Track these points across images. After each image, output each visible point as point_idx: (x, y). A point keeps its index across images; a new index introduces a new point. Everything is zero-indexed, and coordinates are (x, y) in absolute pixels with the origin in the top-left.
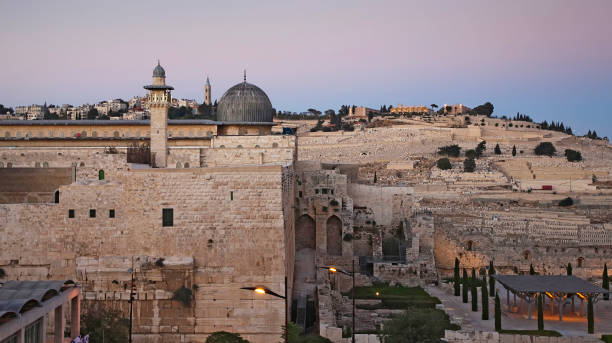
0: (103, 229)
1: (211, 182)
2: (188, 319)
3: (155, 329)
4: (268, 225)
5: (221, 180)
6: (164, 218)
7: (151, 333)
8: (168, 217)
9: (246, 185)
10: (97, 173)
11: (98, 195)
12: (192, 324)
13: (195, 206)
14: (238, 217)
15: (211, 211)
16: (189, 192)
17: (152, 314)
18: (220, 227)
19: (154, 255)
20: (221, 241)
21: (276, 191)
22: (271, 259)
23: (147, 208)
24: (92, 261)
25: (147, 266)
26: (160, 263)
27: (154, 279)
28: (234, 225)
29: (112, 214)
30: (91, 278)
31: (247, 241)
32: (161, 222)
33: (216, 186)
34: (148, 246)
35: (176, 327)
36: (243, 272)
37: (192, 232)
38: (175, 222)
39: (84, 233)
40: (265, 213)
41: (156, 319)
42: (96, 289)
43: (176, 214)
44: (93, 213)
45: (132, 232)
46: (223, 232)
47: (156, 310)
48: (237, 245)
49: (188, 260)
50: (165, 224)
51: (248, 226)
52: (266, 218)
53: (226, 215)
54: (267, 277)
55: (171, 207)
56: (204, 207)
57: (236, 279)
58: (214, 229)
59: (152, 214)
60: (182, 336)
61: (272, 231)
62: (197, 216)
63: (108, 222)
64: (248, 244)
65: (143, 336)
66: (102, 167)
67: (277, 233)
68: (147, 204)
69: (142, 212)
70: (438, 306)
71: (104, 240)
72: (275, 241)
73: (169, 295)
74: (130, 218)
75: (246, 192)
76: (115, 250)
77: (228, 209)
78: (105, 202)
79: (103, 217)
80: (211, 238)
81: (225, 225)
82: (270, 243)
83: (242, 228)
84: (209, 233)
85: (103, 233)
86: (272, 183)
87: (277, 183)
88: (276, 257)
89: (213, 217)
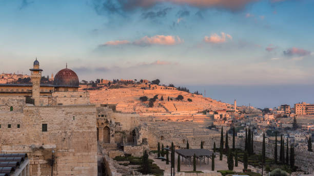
0: (14, 133)
1: (64, 112)
2: (54, 172)
4: (90, 130)
5: (69, 111)
6: (43, 128)
8: (45, 128)
9: (80, 114)
10: (9, 108)
11: (12, 118)
12: (56, 174)
13: (57, 123)
14: (77, 127)
15: (64, 125)
16: (55, 116)
17: (37, 171)
18: (68, 131)
19: (38, 145)
20: (69, 138)
21: (92, 116)
22: (91, 145)
23: (35, 124)
24: (9, 147)
25: (35, 150)
26: (41, 148)
27: (38, 155)
28: (75, 131)
29: (19, 126)
32: (41, 129)
33: (67, 113)
34: (35, 141)
36: (79, 151)
37: (56, 134)
38: (48, 130)
39: (5, 135)
40: (89, 125)
41: (39, 173)
43: (48, 126)
44: (9, 126)
45: (28, 134)
46: (70, 134)
47: (39, 168)
48: (76, 140)
49: (54, 146)
50: (43, 131)
51: (81, 131)
52: (89, 128)
53: (71, 126)
54: (90, 153)
55: (46, 123)
56: (61, 123)
57: (75, 154)
58: (65, 132)
59: (37, 126)
61: (92, 133)
62: (58, 127)
63: (17, 130)
64: (81, 139)
66: (12, 105)
67: (94, 134)
68: (35, 122)
69: (33, 125)
70: (153, 163)
71: (15, 138)
72: (93, 138)
73: (45, 162)
74: (27, 128)
75: (80, 116)
76: (20, 142)
77: (72, 124)
78: (15, 121)
79: (14, 128)
80: (64, 136)
81: (71, 131)
82: (91, 138)
83: (78, 132)
84: (63, 135)
85: (14, 134)
86: (91, 113)
87: (94, 113)
88: (93, 144)
89: (65, 127)
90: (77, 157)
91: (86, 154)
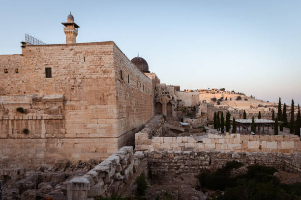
0: (12, 80)
1: (72, 52)
2: (62, 130)
3: (43, 136)
4: (106, 76)
5: (78, 50)
6: (47, 73)
7: (41, 138)
8: (49, 72)
9: (92, 53)
11: (9, 60)
12: (64, 133)
13: (63, 66)
14: (89, 71)
15: (73, 68)
16: (60, 58)
17: (41, 128)
18: (78, 77)
19: (41, 94)
20: (79, 86)
21: (109, 56)
22: (108, 96)
23: (37, 68)
24: (7, 98)
25: (36, 100)
28: (86, 77)
29: (17, 71)
30: (6, 107)
31: (94, 86)
32: (45, 75)
33: (76, 53)
34: (38, 89)
35: (55, 135)
36: (92, 103)
37: (63, 81)
38: (53, 75)
40: (104, 69)
41: (43, 131)
42: (10, 113)
43: (53, 71)
45: (28, 81)
46: (80, 81)
47: (43, 125)
48: (89, 88)
49: (60, 96)
50: (47, 76)
51: (94, 76)
52: (105, 72)
53: (81, 70)
54: (106, 106)
55: (50, 67)
56: (69, 66)
57: (88, 108)
58: (75, 79)
59: (39, 71)
60: (59, 140)
61: (108, 80)
62: (65, 71)
63: (15, 76)
64: (94, 87)
65: (36, 140)
67: (111, 80)
68: (36, 65)
69: (34, 69)
71: (13, 86)
72: (110, 85)
73: (50, 116)
74: (27, 73)
75: (92, 57)
76: (19, 91)
77: (83, 67)
78: (13, 65)
79: (12, 73)
80: (73, 84)
81: (81, 76)
82: (107, 87)
83: (91, 78)
84: (72, 81)
85: (12, 82)
86: (108, 52)
87: (110, 52)
88: (111, 94)
89: (74, 72)
90: (91, 112)
91: (102, 107)
